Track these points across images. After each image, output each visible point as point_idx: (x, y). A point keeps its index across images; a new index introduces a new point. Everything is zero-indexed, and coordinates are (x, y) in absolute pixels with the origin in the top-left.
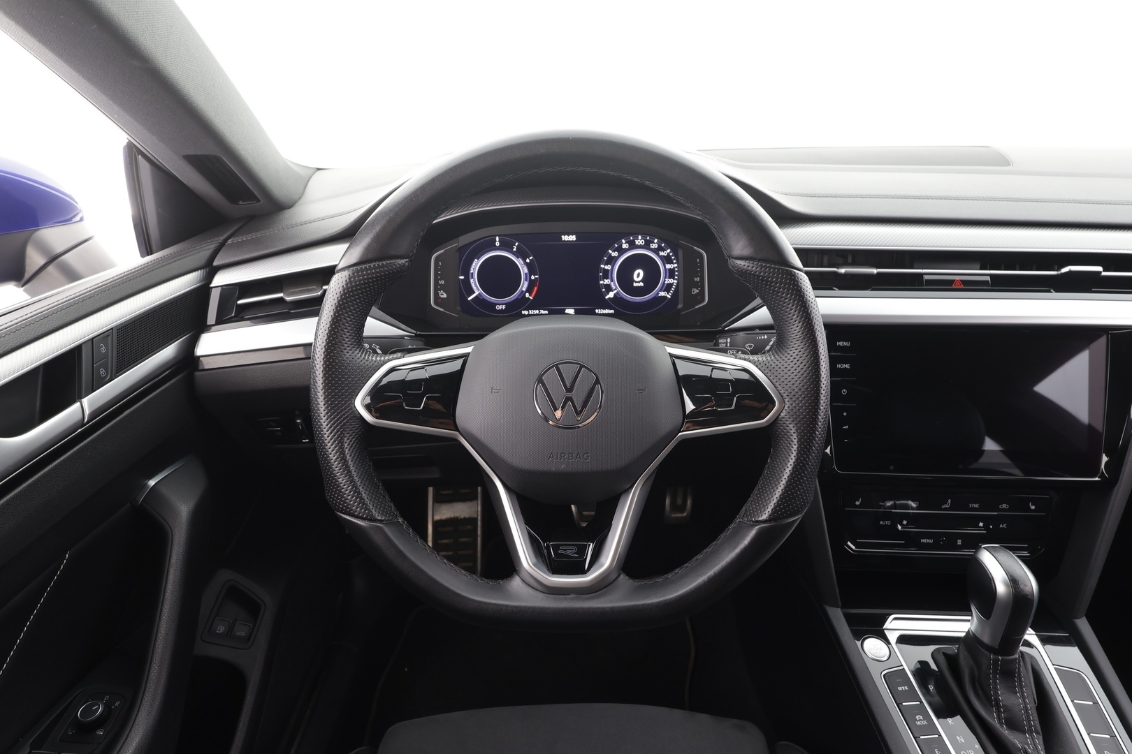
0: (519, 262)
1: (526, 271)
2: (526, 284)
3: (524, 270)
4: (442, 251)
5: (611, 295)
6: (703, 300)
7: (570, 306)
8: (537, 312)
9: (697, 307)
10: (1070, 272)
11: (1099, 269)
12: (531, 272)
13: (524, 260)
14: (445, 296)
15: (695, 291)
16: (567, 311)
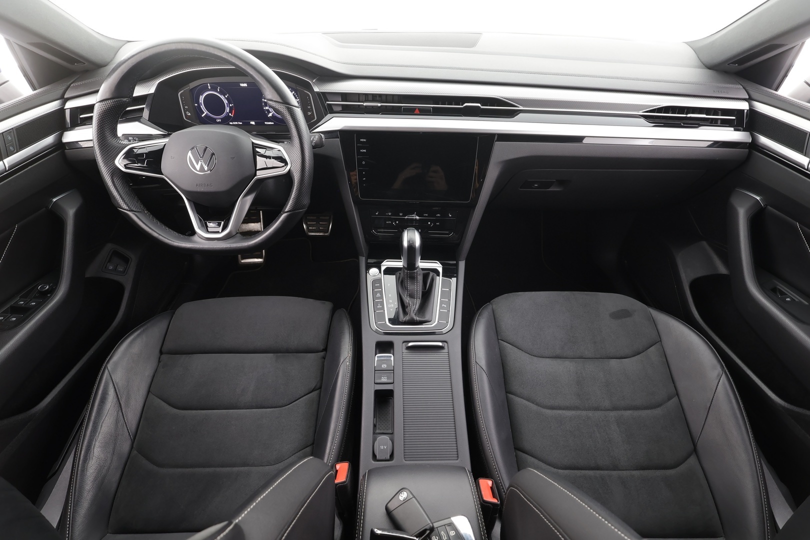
0: (222, 97)
1: (227, 102)
2: (228, 109)
3: (226, 102)
4: (182, 91)
5: (270, 115)
6: (314, 118)
7: (252, 120)
8: (237, 123)
9: (312, 121)
10: (466, 106)
11: (479, 105)
12: (229, 102)
13: (225, 96)
14: (190, 114)
15: (309, 113)
16: (251, 123)
